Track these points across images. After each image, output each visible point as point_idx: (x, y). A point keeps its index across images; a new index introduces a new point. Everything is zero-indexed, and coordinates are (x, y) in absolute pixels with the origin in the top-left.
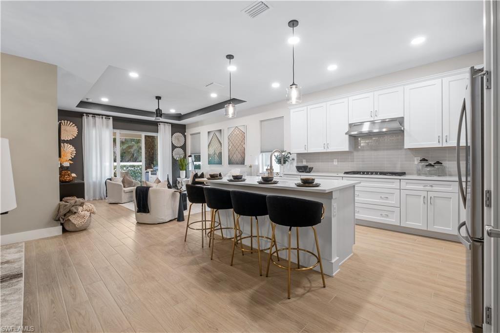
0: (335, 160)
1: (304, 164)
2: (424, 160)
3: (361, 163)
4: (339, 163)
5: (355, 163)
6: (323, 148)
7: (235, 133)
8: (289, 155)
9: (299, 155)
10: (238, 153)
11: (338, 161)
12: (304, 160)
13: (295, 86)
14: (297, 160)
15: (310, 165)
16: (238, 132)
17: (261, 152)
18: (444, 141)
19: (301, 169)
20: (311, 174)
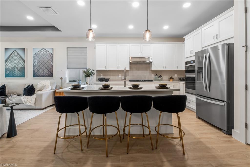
0: (119, 75)
1: (102, 76)
2: (156, 75)
3: (132, 76)
4: (122, 76)
5: (129, 76)
6: (116, 68)
7: (42, 53)
8: (93, 71)
9: (98, 71)
10: (44, 68)
11: (121, 75)
12: (101, 75)
13: (148, 31)
14: (97, 74)
15: (106, 77)
16: (45, 53)
17: (67, 69)
18: (165, 68)
19: (101, 80)
20: (109, 82)
